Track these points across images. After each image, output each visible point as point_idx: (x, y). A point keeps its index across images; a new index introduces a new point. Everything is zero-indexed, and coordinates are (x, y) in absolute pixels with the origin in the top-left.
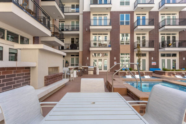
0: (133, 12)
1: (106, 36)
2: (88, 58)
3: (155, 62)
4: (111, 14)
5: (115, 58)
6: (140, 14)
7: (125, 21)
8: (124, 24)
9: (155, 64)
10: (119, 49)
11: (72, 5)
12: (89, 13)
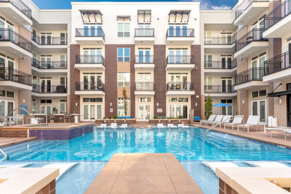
0: (134, 45)
1: (101, 77)
2: (76, 104)
3: (161, 109)
4: (106, 48)
5: (111, 104)
6: (143, 49)
7: (124, 57)
8: (122, 61)
9: (162, 111)
10: (117, 92)
11: (61, 34)
12: (78, 46)
